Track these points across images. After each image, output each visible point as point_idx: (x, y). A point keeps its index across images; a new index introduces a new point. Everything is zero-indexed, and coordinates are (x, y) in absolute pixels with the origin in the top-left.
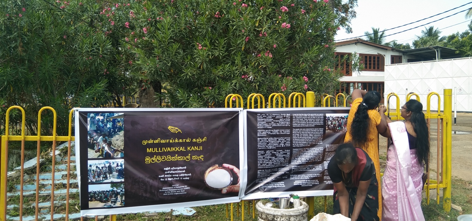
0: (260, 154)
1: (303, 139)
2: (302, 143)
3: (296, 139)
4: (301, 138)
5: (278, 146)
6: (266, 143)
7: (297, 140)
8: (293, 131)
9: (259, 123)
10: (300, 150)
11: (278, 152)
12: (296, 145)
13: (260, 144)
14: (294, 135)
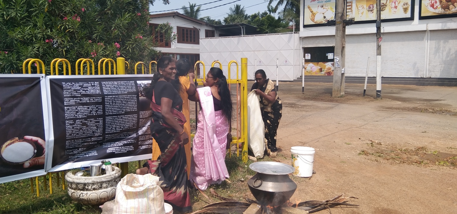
0: (69, 124)
1: (117, 106)
2: (116, 111)
3: (109, 106)
4: (114, 105)
5: (89, 115)
6: (75, 112)
7: (110, 108)
8: (105, 98)
9: (66, 91)
10: (115, 118)
11: (89, 121)
12: (109, 113)
13: (67, 114)
14: (106, 103)
